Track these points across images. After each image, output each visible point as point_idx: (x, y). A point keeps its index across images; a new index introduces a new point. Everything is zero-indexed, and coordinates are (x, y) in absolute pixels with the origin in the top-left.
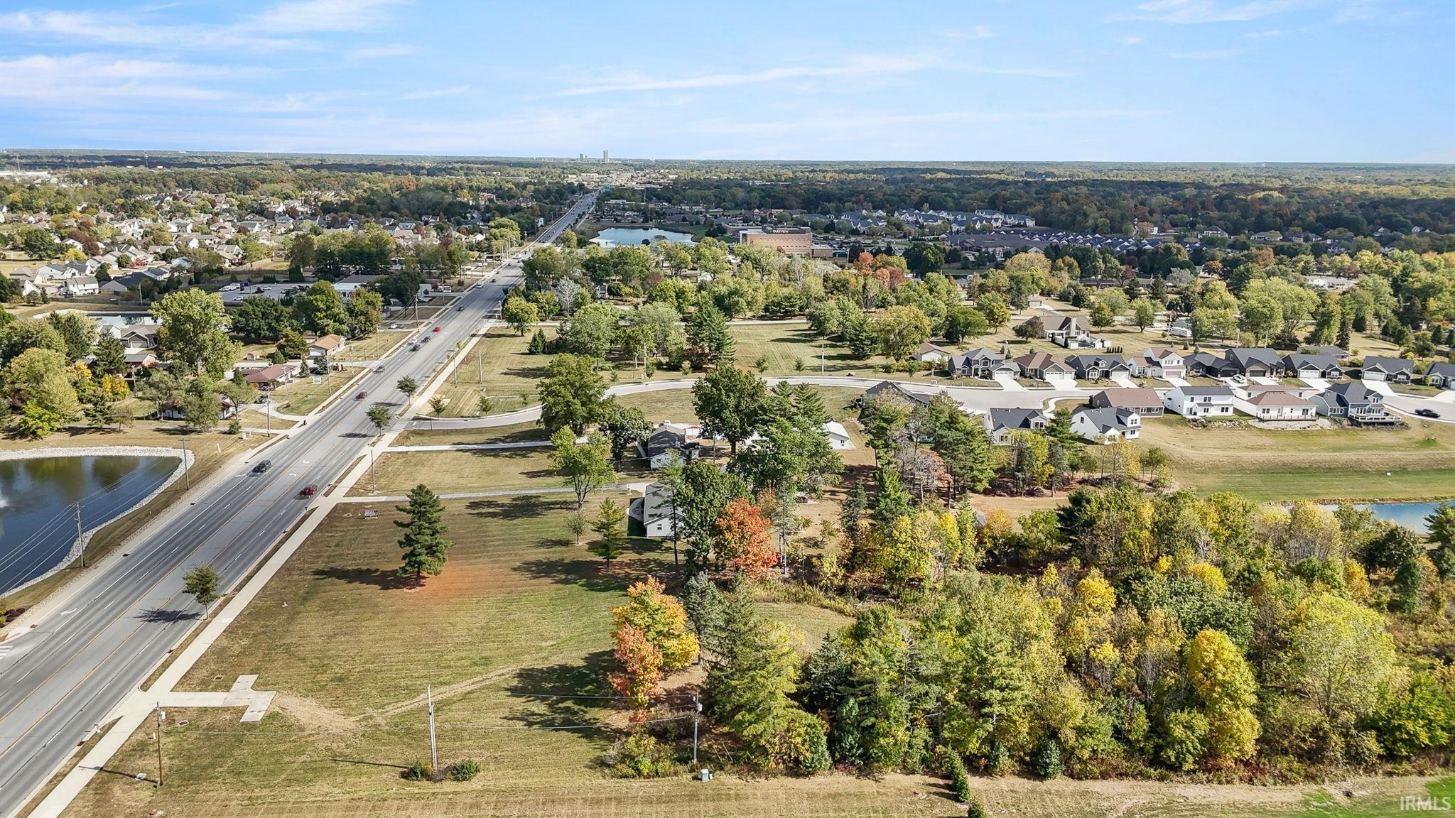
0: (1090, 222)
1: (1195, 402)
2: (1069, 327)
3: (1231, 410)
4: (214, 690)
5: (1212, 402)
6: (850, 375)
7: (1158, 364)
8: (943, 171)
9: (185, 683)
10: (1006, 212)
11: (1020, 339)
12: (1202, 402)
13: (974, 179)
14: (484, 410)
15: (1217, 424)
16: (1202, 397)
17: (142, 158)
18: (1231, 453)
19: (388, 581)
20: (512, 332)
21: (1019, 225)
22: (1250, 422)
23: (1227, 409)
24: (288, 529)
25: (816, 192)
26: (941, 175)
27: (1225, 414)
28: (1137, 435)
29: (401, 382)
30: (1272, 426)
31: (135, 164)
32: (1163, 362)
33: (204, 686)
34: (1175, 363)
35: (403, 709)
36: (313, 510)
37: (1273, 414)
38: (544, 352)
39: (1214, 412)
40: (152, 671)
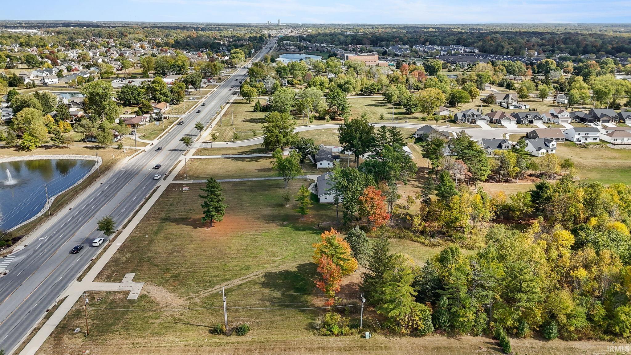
0: (505, 50)
1: (580, 135)
2: (508, 99)
3: (598, 140)
4: (114, 281)
5: (589, 135)
6: (406, 122)
7: (557, 117)
8: (432, 28)
9: (99, 277)
10: (464, 46)
11: (485, 104)
12: (584, 135)
13: (447, 31)
14: (235, 139)
15: (591, 146)
16: (584, 133)
17: (77, 24)
18: (601, 161)
19: (197, 224)
20: (245, 101)
21: (471, 52)
22: (608, 145)
23: (596, 139)
24: (147, 197)
25: (376, 37)
26: (431, 30)
27: (595, 141)
28: (554, 152)
29: (196, 125)
30: (618, 147)
31: (74, 26)
32: (560, 116)
33: (109, 279)
34: (566, 116)
35: (208, 294)
36: (158, 187)
37: (619, 141)
38: (260, 111)
39: (590, 140)
40: (83, 270)
